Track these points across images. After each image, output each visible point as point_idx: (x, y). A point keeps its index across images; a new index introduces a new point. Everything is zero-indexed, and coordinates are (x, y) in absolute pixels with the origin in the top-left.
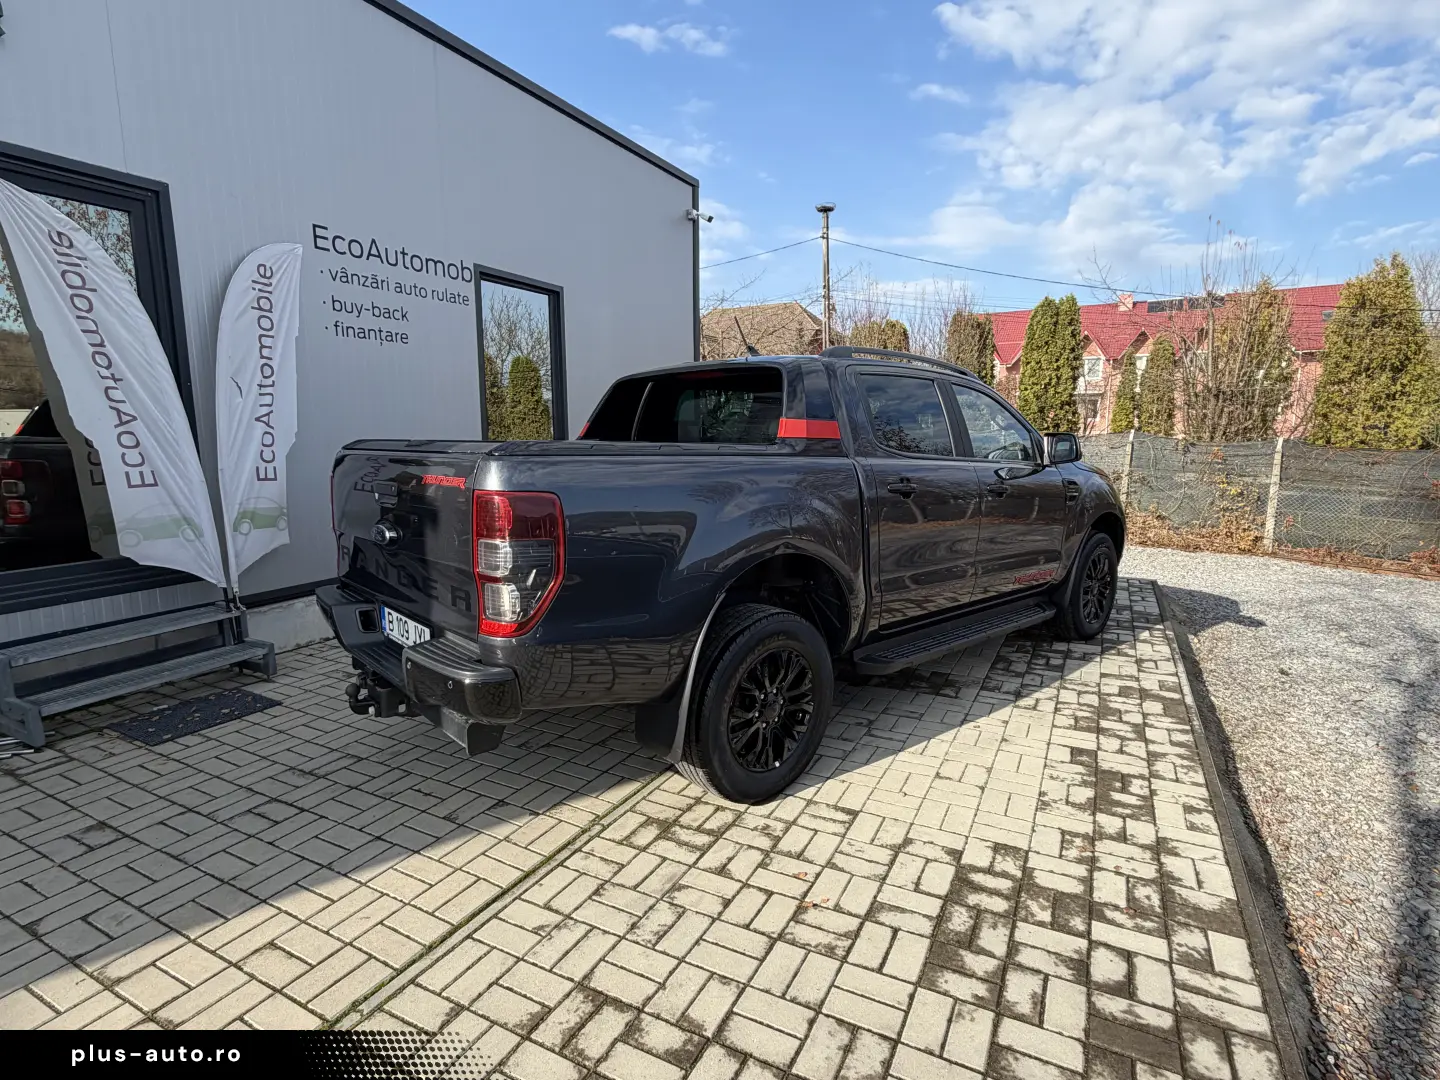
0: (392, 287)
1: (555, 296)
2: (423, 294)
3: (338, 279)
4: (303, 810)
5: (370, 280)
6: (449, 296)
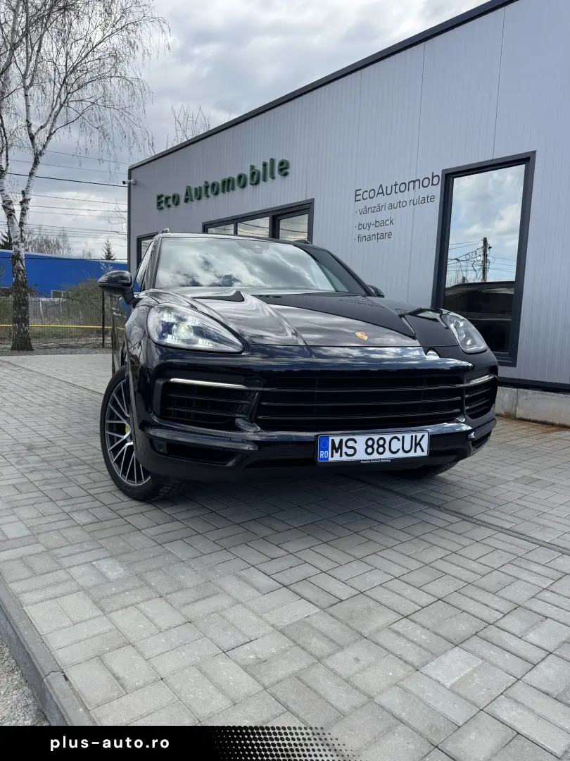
0: (387, 208)
2: (404, 205)
5: (376, 208)
6: (421, 199)
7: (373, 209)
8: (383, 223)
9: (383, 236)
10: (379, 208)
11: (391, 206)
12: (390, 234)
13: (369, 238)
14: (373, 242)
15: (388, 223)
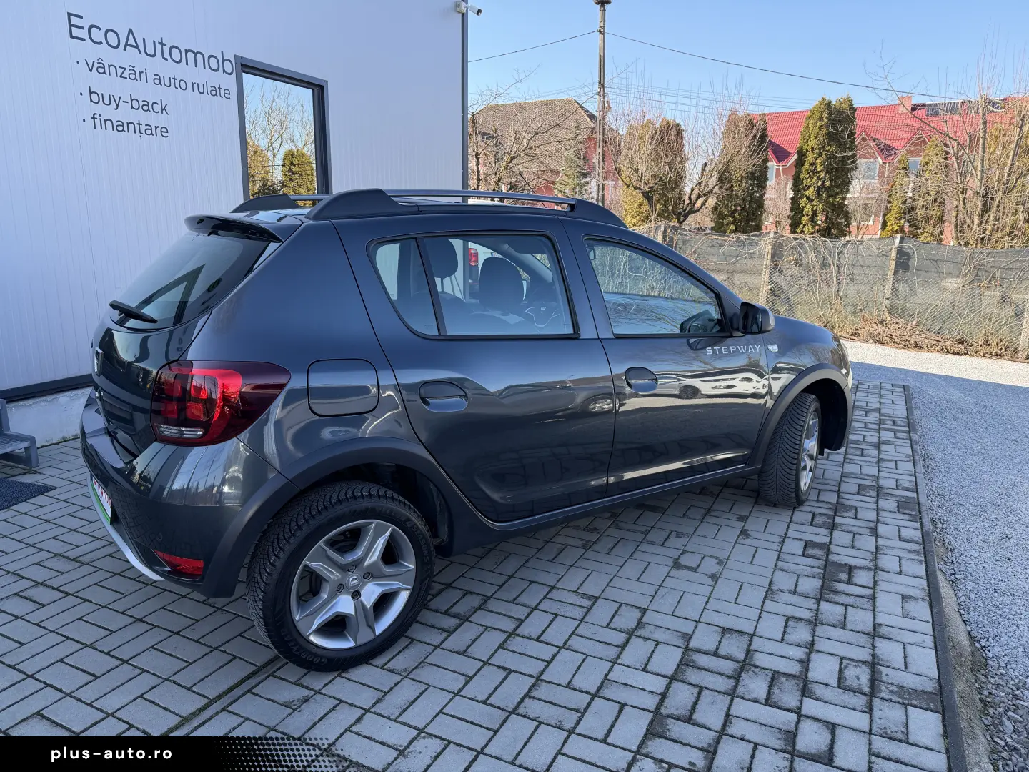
0: (151, 77)
1: (319, 90)
2: (183, 87)
3: (95, 69)
4: (68, 594)
5: (127, 72)
6: (209, 89)
7: (120, 71)
8: (147, 107)
9: (150, 131)
10: (135, 75)
11: (158, 80)
12: (164, 131)
13: (121, 127)
14: (132, 136)
15: (158, 108)
